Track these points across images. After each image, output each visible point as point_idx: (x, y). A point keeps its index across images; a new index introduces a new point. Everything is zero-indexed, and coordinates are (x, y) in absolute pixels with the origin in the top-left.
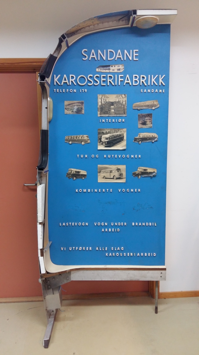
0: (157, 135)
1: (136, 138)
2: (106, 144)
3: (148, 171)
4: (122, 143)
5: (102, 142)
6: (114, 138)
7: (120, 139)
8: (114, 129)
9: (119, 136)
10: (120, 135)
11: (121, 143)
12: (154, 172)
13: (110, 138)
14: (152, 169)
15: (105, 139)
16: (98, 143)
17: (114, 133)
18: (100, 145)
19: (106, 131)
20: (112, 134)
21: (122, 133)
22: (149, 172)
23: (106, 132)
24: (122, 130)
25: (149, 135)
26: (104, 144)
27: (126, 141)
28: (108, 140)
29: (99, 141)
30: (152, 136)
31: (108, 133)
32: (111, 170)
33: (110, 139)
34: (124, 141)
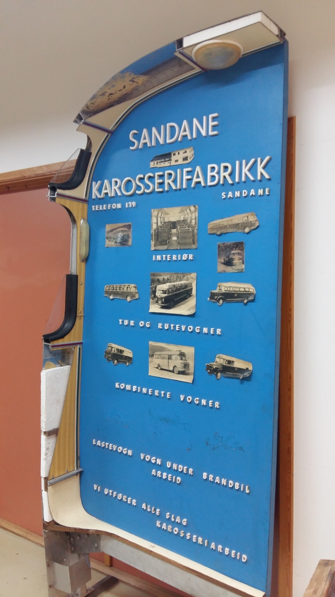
0: (254, 289)
1: (214, 293)
2: (162, 303)
3: (235, 366)
4: (189, 301)
5: (157, 297)
6: (176, 291)
7: (185, 293)
8: (176, 274)
9: (184, 288)
10: (186, 286)
11: (187, 302)
12: (247, 369)
13: (170, 290)
14: (244, 362)
15: (162, 292)
16: (151, 300)
17: (177, 281)
18: (154, 304)
19: (162, 277)
20: (173, 283)
21: (189, 282)
22: (238, 368)
23: (164, 279)
24: (189, 276)
25: (238, 288)
26: (160, 302)
27: (195, 298)
28: (166, 295)
29: (153, 296)
30: (243, 290)
31: (167, 282)
32: (170, 353)
33: (169, 293)
34: (192, 297)
